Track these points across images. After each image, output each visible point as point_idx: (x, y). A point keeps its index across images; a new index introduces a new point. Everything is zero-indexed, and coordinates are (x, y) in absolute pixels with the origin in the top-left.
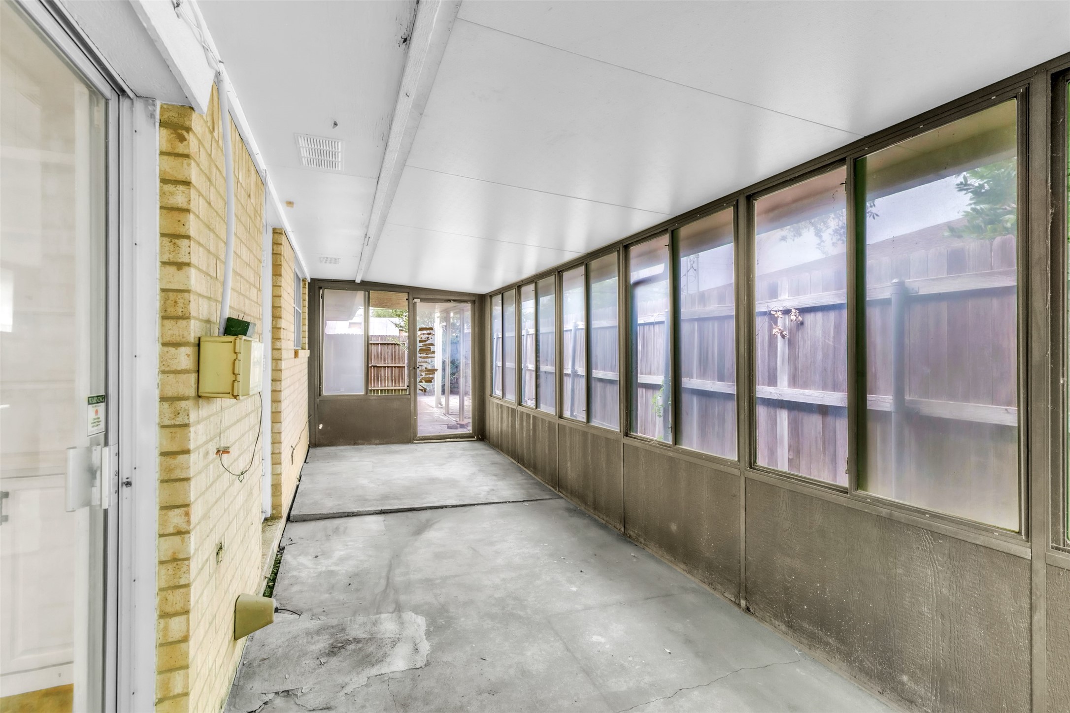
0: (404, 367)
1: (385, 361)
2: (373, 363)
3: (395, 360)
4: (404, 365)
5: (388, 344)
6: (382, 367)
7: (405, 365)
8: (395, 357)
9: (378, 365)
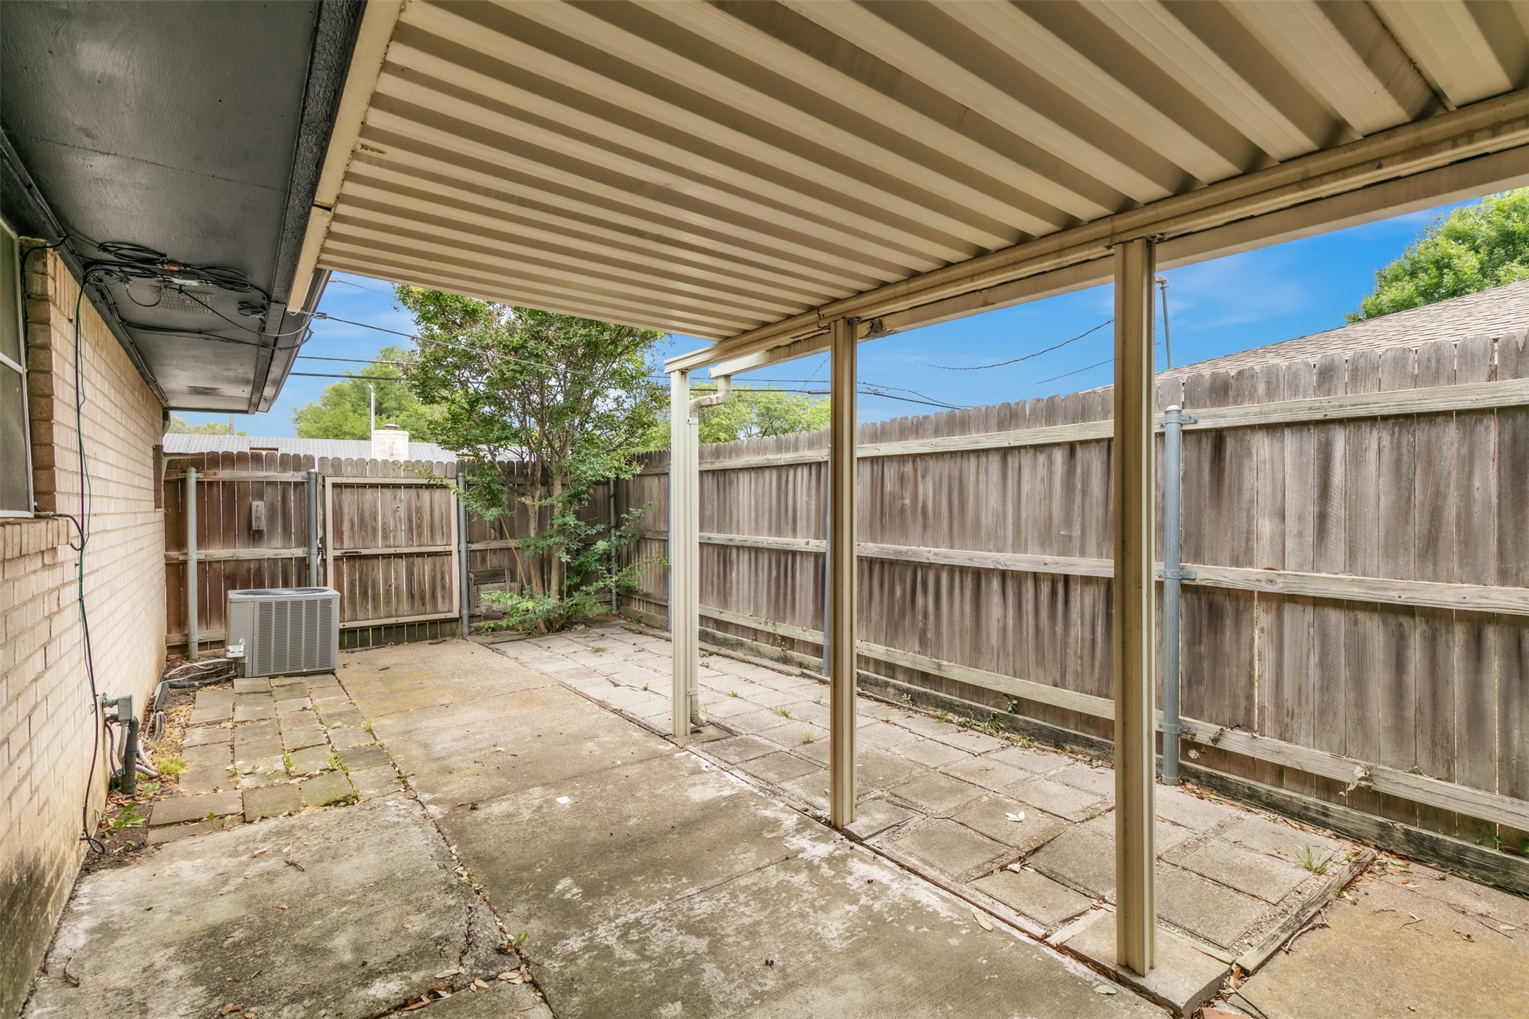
0: (449, 553)
1: (385, 537)
2: (348, 545)
3: (420, 535)
4: (448, 548)
5: (397, 486)
6: (376, 557)
7: (454, 548)
8: (419, 526)
9: (364, 552)
